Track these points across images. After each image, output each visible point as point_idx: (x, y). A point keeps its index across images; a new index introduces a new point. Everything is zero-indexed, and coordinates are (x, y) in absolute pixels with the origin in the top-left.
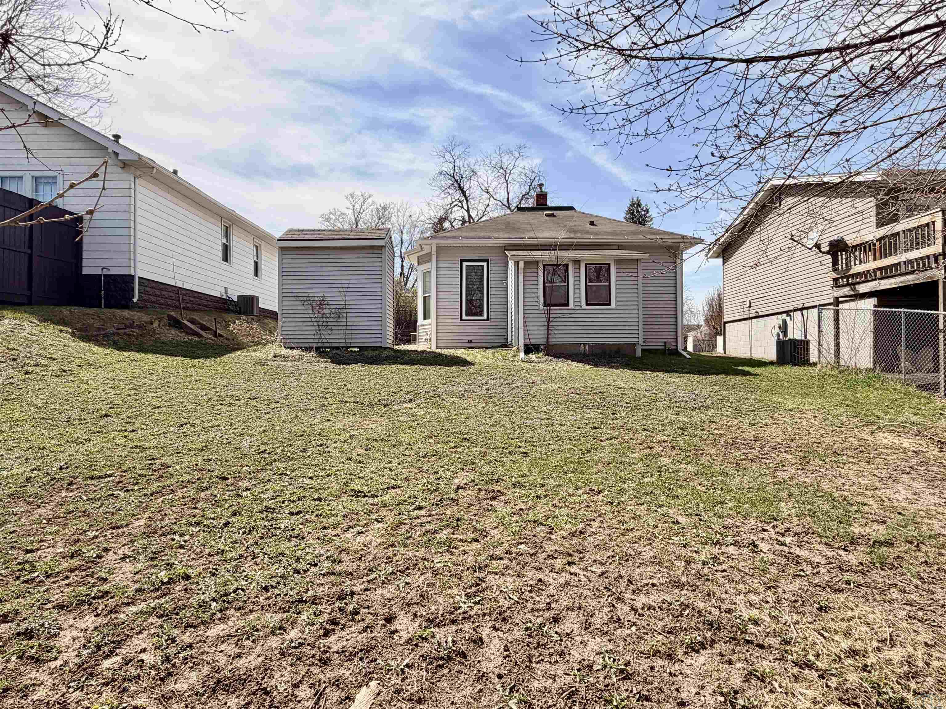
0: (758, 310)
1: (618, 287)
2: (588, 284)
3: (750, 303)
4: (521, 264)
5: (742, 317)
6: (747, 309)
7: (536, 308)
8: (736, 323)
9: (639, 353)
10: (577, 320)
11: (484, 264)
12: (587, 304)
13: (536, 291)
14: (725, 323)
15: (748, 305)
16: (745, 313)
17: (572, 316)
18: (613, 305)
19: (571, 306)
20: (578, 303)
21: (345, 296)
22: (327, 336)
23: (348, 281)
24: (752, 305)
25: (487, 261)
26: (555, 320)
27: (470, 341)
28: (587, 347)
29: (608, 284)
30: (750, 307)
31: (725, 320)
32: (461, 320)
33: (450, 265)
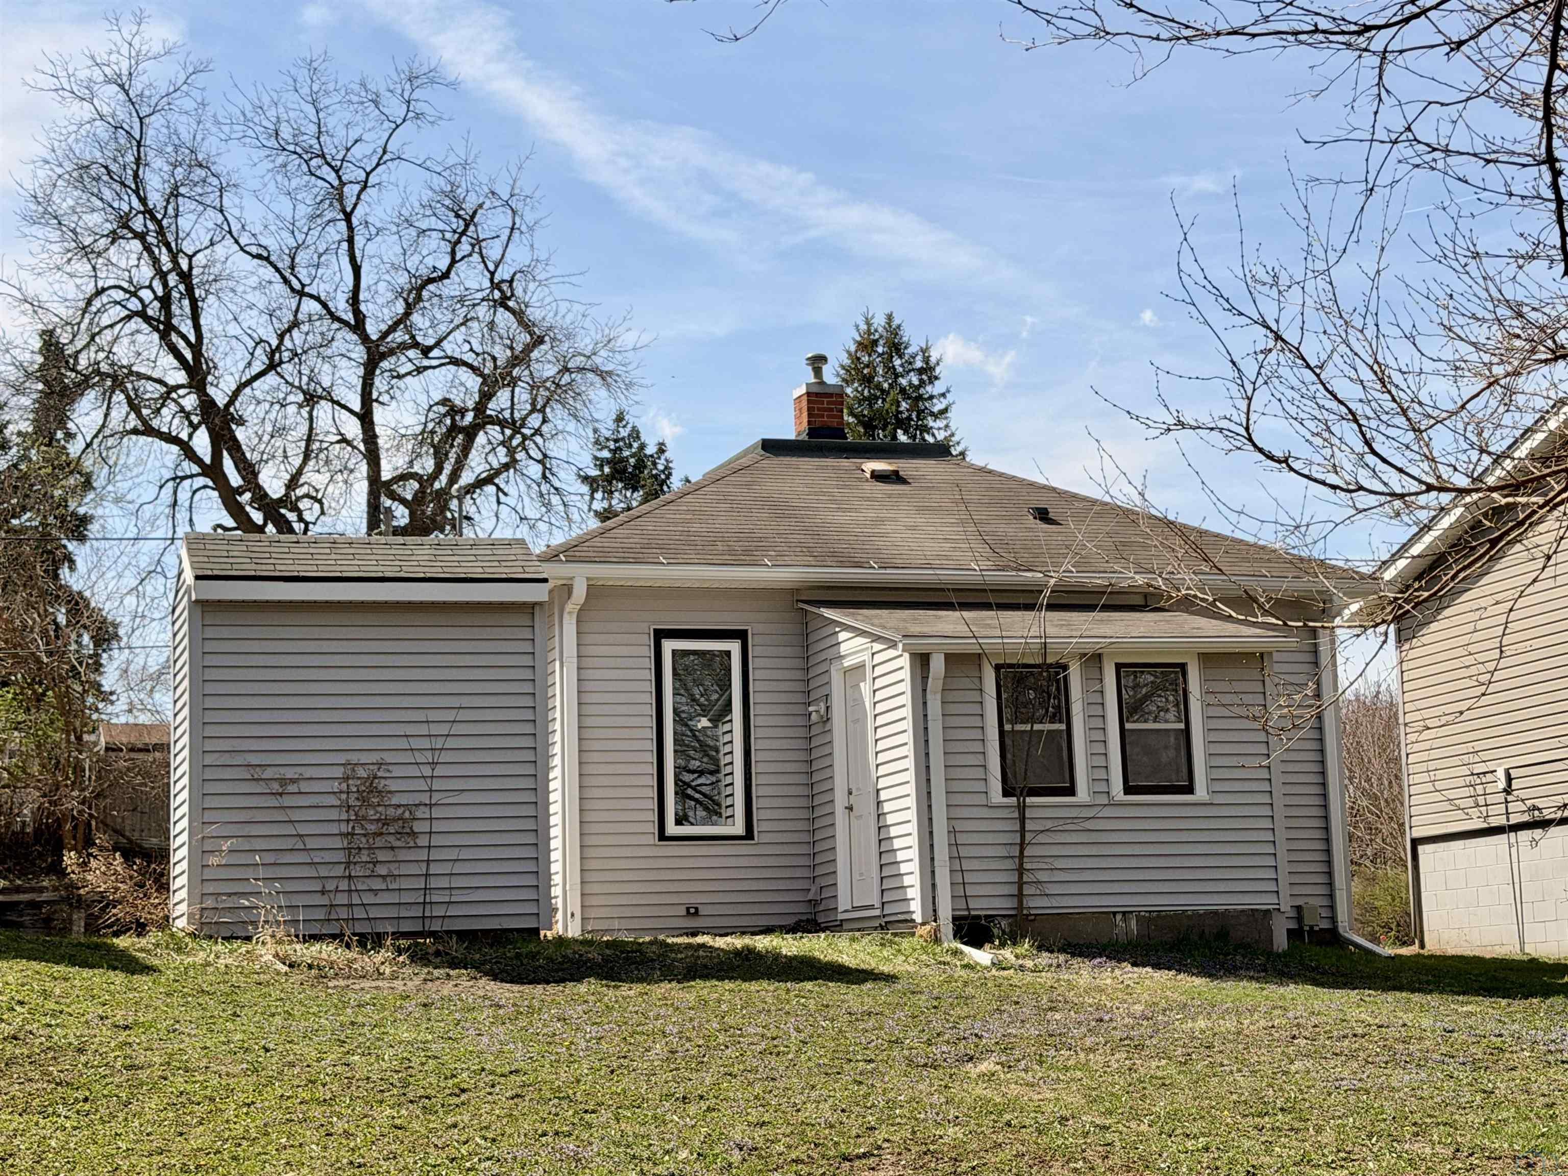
0: (1539, 803)
1: (1213, 737)
2: (1128, 726)
3: (1509, 779)
4: (937, 664)
5: (1479, 824)
6: (1501, 797)
7: (981, 799)
8: (1459, 844)
9: (1281, 942)
10: (1104, 838)
11: (734, 647)
12: (1128, 790)
13: (977, 747)
14: (1415, 842)
15: (1502, 784)
16: (1493, 810)
17: (1088, 825)
18: (1201, 792)
19: (1083, 794)
20: (1102, 787)
21: (434, 765)
22: (368, 899)
23: (450, 716)
24: (1515, 784)
25: (741, 635)
26: (1041, 838)
27: (693, 912)
28: (1133, 923)
29: (1182, 726)
30: (1508, 791)
31: (1418, 833)
32: (662, 837)
33: (625, 651)
